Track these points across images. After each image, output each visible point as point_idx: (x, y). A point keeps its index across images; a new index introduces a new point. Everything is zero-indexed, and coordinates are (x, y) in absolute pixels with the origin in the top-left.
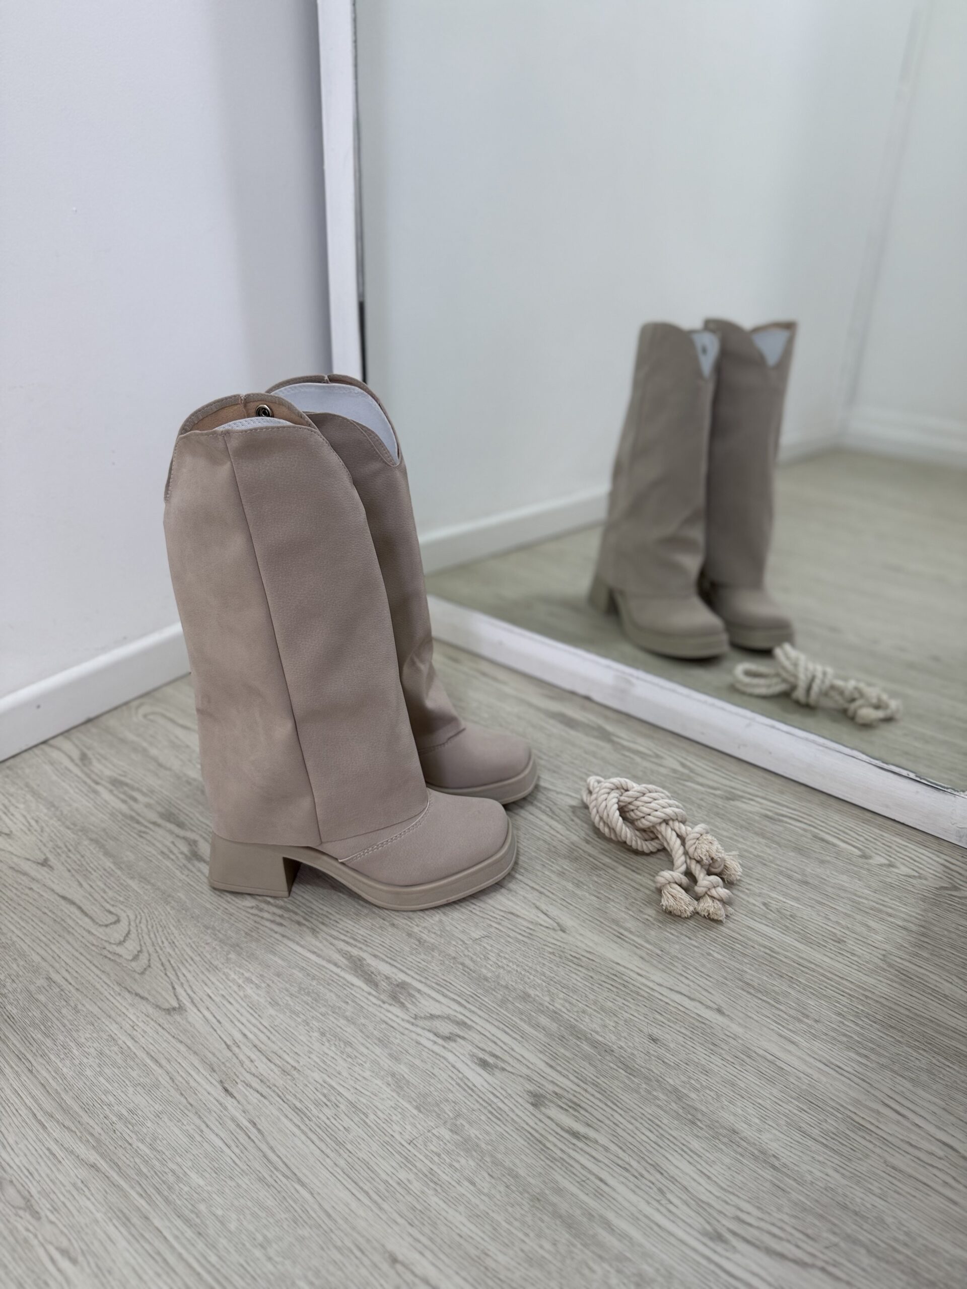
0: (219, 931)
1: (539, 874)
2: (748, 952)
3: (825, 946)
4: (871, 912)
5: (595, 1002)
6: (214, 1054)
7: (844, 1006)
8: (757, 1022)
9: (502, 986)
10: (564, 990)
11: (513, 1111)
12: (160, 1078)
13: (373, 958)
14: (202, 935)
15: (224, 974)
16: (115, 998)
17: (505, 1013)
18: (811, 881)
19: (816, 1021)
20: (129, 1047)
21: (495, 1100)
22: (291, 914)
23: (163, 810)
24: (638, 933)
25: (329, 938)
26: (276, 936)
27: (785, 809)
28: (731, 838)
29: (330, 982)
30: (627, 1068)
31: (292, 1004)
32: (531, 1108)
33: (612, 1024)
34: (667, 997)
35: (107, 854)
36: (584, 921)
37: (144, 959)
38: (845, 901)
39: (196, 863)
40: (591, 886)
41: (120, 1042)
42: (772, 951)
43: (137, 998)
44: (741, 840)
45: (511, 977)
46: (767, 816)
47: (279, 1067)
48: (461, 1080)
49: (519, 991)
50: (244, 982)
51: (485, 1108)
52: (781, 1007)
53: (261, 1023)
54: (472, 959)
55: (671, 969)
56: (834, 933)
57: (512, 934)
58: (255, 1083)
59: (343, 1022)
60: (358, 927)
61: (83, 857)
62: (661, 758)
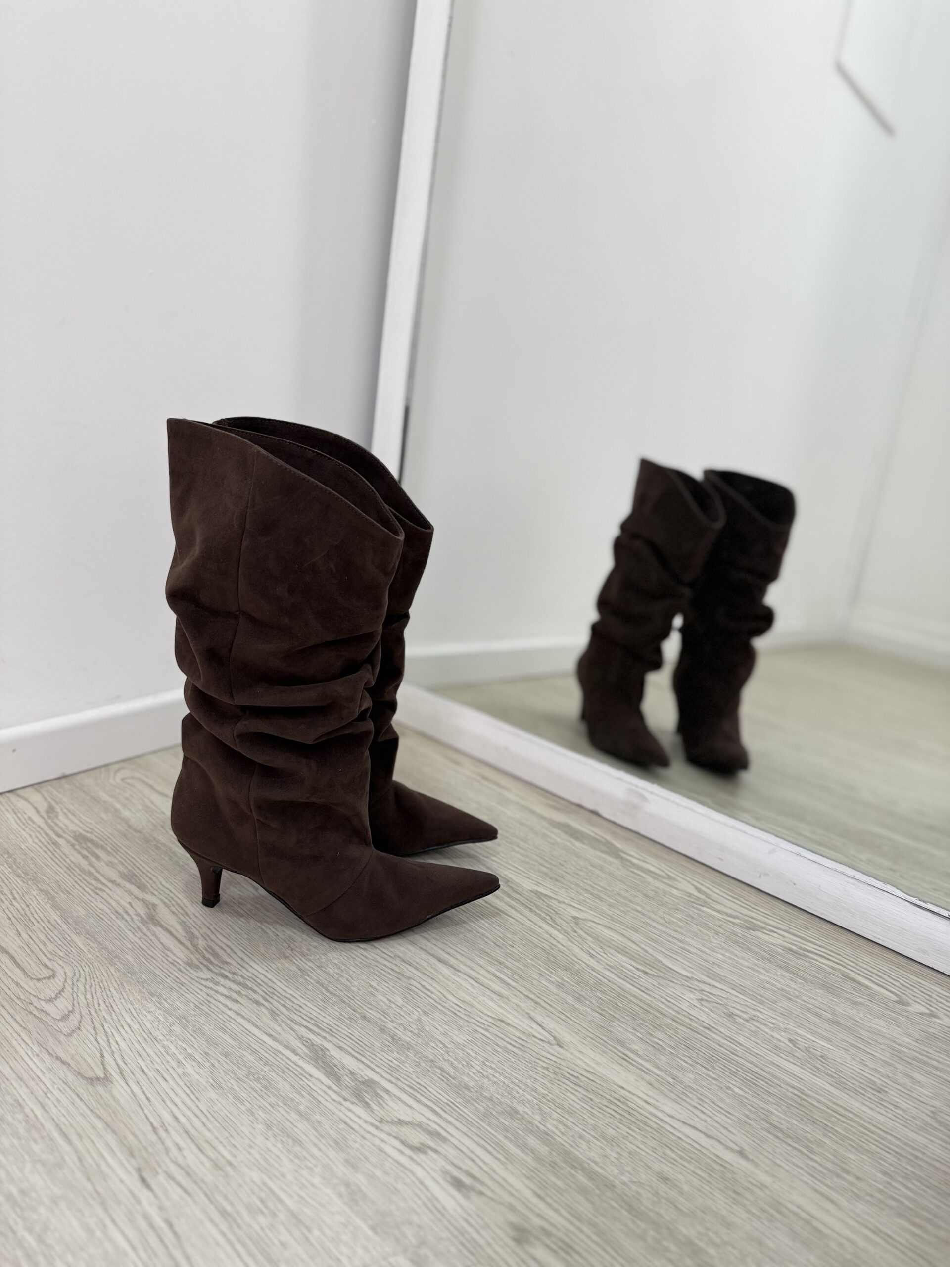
0: (165, 1001)
1: (535, 982)
2: (772, 1090)
3: (864, 1095)
4: (913, 1062)
5: (595, 1128)
6: (135, 1136)
7: (891, 1165)
8: (787, 1171)
9: (485, 1097)
10: (558, 1110)
11: (489, 1245)
12: (67, 1158)
13: (338, 1050)
14: (146, 1002)
15: (164, 1047)
16: (32, 1059)
17: (488, 1128)
18: (842, 1021)
19: (858, 1178)
20: (36, 1116)
21: (470, 1230)
22: (250, 992)
23: (125, 871)
24: (647, 1058)
25: (289, 1022)
26: (229, 1013)
27: (810, 944)
28: (752, 969)
29: (286, 1070)
30: (631, 1208)
31: (238, 1089)
32: (511, 1243)
33: (616, 1156)
34: (679, 1131)
35: (55, 906)
36: (584, 1038)
37: (74, 1019)
38: (884, 1047)
39: (152, 927)
40: (594, 1002)
41: (27, 1110)
42: (802, 1093)
43: (58, 1062)
44: (763, 971)
45: (496, 1089)
46: (790, 949)
47: (211, 1159)
48: (429, 1199)
49: (504, 1106)
50: (185, 1058)
51: (456, 1237)
52: (817, 1158)
53: (197, 1106)
54: (452, 1064)
55: (685, 1100)
56: (874, 1083)
57: (501, 1043)
58: (180, 1176)
59: (294, 1116)
60: (324, 1015)
61: (28, 906)
62: (675, 880)
